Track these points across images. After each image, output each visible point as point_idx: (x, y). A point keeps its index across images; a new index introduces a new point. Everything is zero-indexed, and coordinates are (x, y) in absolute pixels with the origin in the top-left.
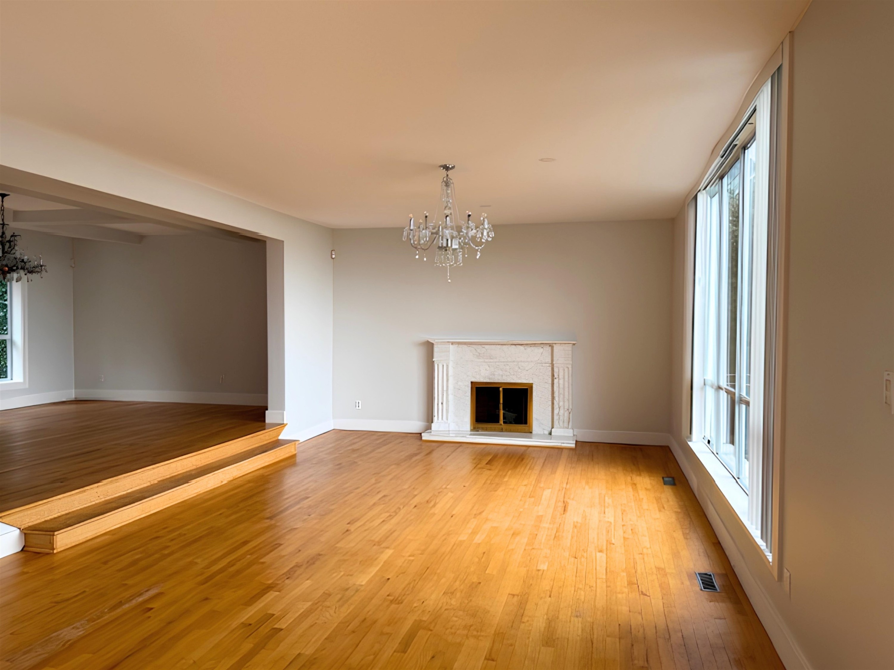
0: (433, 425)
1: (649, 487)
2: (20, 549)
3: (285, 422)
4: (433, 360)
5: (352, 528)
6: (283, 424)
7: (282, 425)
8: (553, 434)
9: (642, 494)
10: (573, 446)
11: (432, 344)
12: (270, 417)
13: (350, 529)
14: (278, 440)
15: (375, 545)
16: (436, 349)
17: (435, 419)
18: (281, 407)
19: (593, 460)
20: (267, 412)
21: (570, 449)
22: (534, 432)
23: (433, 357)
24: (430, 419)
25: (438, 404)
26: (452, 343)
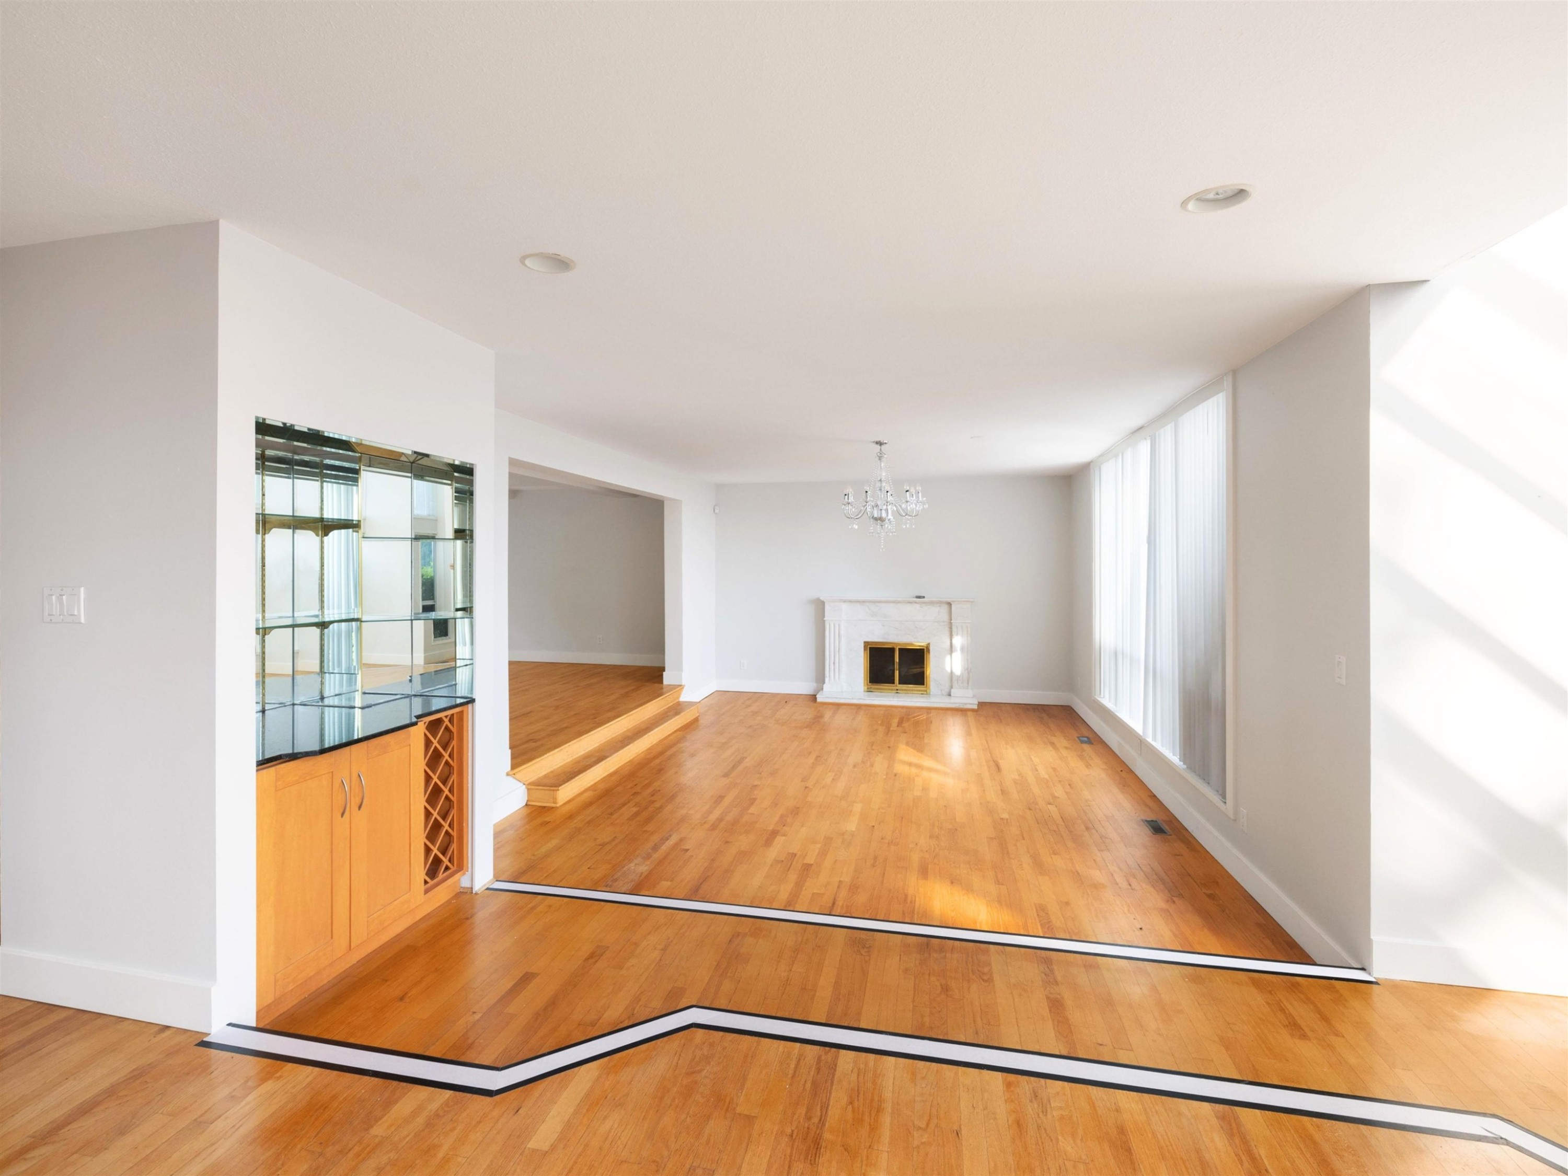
0: (824, 686)
1: (1068, 745)
2: (525, 804)
3: (683, 684)
4: (825, 619)
5: (810, 784)
6: (681, 686)
7: (679, 687)
8: (952, 694)
9: (1065, 753)
10: (975, 707)
11: (823, 603)
12: (668, 677)
13: (807, 785)
14: (679, 702)
15: (841, 800)
16: (827, 607)
17: (827, 680)
18: (679, 667)
19: (1001, 722)
20: (664, 673)
21: (973, 710)
22: (931, 693)
23: (824, 617)
24: (820, 679)
25: (829, 665)
26: (845, 601)
